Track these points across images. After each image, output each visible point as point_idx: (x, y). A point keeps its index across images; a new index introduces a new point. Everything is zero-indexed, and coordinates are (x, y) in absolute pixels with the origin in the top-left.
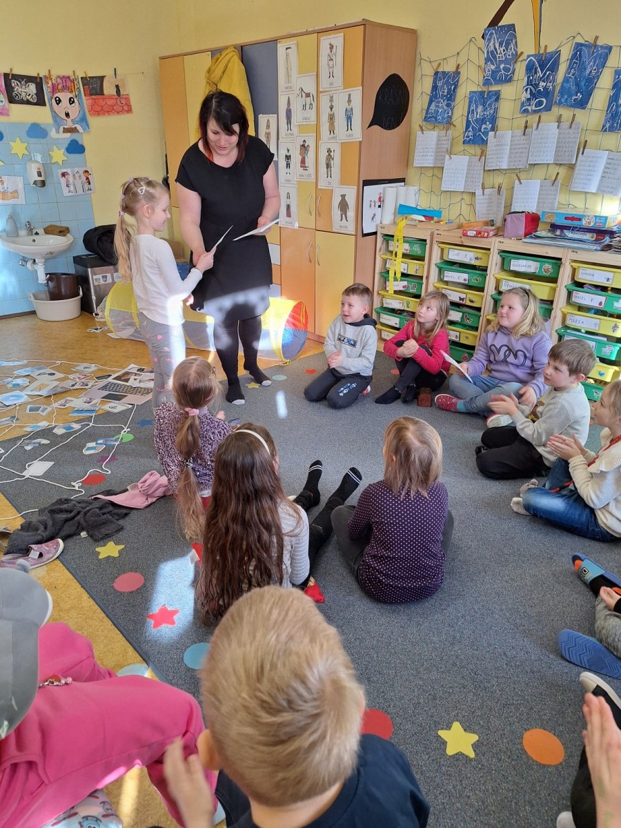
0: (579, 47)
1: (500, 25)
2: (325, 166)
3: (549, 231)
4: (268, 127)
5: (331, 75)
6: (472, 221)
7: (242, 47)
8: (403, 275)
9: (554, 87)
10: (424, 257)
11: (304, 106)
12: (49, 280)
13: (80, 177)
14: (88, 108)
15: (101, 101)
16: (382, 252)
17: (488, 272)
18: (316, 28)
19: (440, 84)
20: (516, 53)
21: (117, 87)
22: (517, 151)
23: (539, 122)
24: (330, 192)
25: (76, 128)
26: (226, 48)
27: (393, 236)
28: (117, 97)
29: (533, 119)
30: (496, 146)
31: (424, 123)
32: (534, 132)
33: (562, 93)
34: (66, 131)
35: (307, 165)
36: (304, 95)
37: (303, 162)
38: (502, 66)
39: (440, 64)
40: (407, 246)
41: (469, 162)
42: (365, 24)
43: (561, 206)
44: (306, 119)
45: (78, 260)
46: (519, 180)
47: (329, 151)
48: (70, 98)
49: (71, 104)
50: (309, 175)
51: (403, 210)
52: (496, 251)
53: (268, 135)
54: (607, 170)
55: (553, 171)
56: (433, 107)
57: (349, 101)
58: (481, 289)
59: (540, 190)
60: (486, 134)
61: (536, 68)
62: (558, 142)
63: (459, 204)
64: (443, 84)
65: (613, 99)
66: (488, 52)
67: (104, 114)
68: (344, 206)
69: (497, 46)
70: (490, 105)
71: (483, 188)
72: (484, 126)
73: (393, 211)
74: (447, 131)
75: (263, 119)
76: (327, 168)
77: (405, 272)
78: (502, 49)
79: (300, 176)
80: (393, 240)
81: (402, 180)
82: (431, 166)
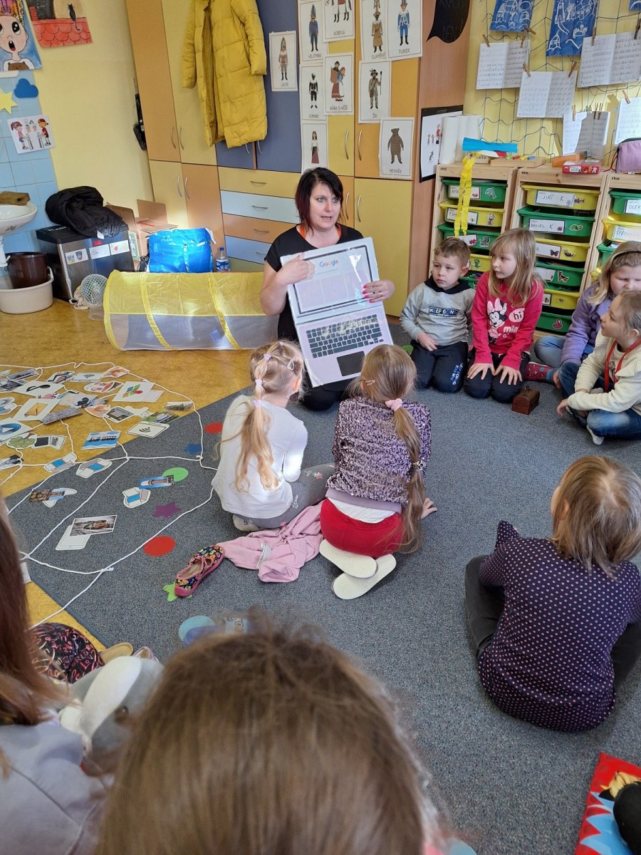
2: (369, 94)
4: (283, 48)
8: (471, 227)
10: (503, 203)
11: (337, 17)
12: (9, 262)
13: (35, 127)
14: (37, 37)
15: (52, 26)
16: (440, 201)
17: (596, 217)
21: (71, 7)
22: (624, 60)
24: (377, 128)
25: (24, 63)
27: (458, 179)
28: (71, 20)
30: (595, 55)
31: (490, 32)
34: (13, 67)
35: (341, 94)
36: (336, 1)
37: (336, 89)
40: (476, 190)
41: (553, 79)
44: (339, 33)
45: (41, 234)
46: (627, 98)
47: (374, 73)
48: (14, 24)
49: (15, 31)
50: (345, 107)
51: (470, 146)
52: (607, 191)
53: (284, 59)
56: (502, 10)
57: (404, 4)
58: (586, 239)
60: (580, 40)
63: (538, 134)
67: (58, 44)
68: (396, 144)
70: (585, 2)
71: (573, 112)
72: (576, 30)
73: (455, 148)
74: (523, 40)
75: (275, 38)
76: (371, 96)
77: (474, 223)
79: (331, 108)
80: (459, 184)
81: (460, 108)
82: (500, 87)
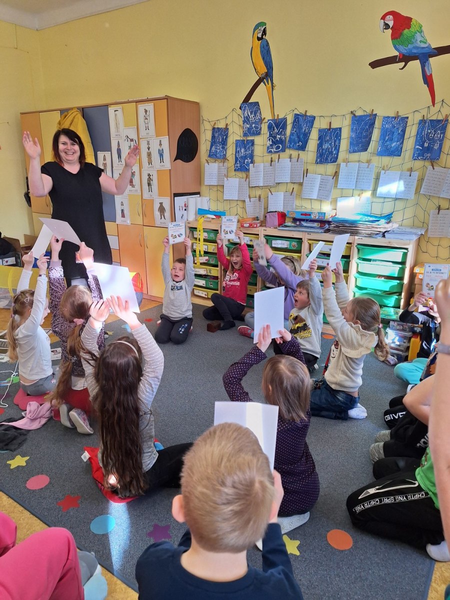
0: (297, 117)
1: (249, 102)
2: (147, 185)
3: (292, 222)
5: (147, 128)
6: (245, 217)
7: (83, 109)
8: (206, 253)
9: (285, 138)
11: (130, 147)
18: (135, 99)
19: (216, 135)
20: (261, 118)
23: (279, 158)
24: (152, 201)
26: (72, 109)
27: (196, 228)
29: (275, 156)
30: (255, 172)
31: (209, 158)
32: (277, 164)
33: (290, 141)
35: (134, 184)
36: (129, 140)
37: (131, 182)
38: (253, 125)
39: (215, 123)
40: (206, 234)
41: (239, 182)
42: (167, 98)
43: (298, 207)
46: (271, 192)
50: (137, 191)
51: (201, 212)
52: (263, 236)
53: (105, 165)
54: (321, 186)
55: (291, 186)
56: (213, 149)
57: (160, 145)
59: (284, 198)
60: (248, 165)
61: (274, 127)
62: (291, 170)
63: (236, 207)
64: (218, 136)
65: (320, 146)
66: (244, 117)
68: (162, 209)
69: (249, 114)
70: (249, 148)
71: (250, 198)
72: (246, 161)
73: (194, 212)
74: (224, 163)
77: (206, 250)
78: (252, 116)
79: (130, 191)
80: (197, 231)
81: (198, 193)
82: (216, 184)
